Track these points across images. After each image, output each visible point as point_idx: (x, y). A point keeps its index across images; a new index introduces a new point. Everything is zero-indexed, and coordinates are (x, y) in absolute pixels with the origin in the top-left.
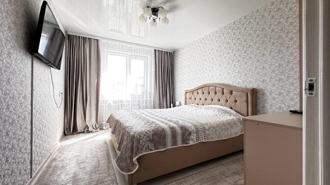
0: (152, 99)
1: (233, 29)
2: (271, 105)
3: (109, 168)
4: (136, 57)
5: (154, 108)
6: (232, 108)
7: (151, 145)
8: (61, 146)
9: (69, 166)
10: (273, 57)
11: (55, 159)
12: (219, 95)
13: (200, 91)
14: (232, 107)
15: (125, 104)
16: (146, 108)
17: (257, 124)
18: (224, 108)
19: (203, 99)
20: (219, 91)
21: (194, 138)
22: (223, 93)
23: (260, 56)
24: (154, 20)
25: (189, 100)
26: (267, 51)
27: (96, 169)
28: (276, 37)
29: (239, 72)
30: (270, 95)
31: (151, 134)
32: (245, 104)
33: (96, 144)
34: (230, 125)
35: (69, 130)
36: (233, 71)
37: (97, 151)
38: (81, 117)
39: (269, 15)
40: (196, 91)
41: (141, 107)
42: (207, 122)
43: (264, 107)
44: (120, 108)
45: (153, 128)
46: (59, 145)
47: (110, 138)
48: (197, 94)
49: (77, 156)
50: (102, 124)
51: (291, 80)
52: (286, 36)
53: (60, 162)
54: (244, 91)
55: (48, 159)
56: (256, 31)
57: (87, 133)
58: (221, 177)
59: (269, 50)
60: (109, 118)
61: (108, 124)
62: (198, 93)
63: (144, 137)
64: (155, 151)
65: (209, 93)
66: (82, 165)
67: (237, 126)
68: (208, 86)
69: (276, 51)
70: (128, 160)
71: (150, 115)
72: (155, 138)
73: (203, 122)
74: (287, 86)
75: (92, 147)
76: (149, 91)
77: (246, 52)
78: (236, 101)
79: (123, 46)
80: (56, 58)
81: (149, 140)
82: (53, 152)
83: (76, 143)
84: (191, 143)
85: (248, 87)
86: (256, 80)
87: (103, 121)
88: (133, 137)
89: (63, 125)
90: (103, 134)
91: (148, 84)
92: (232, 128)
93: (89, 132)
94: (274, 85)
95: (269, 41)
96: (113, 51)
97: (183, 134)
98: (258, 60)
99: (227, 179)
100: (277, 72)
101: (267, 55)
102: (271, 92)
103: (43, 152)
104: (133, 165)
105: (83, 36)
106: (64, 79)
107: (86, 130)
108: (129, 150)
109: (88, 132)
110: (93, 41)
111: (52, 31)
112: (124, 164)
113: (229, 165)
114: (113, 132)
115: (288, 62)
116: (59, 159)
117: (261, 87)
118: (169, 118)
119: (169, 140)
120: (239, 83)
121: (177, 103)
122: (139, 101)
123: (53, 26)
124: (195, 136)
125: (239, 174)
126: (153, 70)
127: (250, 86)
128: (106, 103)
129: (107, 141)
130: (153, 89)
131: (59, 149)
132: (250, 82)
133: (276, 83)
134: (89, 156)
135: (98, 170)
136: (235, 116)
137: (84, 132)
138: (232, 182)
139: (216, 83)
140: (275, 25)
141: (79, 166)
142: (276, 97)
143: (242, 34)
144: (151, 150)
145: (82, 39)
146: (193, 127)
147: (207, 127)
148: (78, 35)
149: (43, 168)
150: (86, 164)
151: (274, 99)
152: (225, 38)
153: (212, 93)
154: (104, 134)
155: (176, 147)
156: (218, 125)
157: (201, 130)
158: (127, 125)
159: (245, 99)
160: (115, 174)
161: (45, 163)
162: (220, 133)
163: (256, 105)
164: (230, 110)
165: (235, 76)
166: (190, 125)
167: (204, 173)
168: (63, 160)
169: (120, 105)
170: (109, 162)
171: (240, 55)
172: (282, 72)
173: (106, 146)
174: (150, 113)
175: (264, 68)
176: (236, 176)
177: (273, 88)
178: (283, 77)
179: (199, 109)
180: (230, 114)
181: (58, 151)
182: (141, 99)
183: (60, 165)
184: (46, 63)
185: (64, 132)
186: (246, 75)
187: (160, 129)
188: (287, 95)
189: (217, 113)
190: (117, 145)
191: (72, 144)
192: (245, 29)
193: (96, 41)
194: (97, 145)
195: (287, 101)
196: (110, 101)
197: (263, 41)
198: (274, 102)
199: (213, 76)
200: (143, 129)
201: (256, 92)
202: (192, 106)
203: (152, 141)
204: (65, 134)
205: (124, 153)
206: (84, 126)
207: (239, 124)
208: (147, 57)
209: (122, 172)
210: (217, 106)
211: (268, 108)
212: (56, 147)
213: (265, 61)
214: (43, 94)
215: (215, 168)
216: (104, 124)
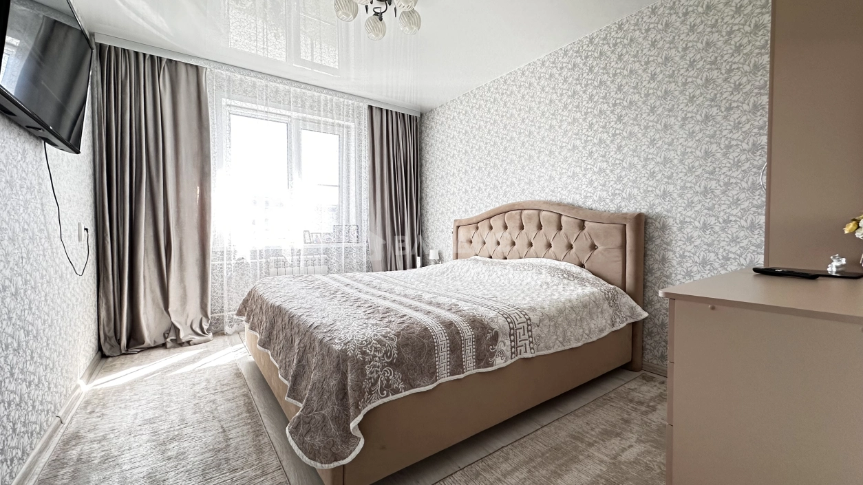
0: (364, 245)
1: (587, 57)
2: (683, 256)
3: (259, 450)
4: (317, 126)
5: (370, 268)
6: (582, 266)
7: (395, 378)
8: (95, 393)
9: (127, 456)
10: (692, 134)
11: (76, 437)
12: (549, 231)
13: (497, 222)
14: (584, 261)
15: (289, 259)
16: (349, 269)
17: (713, 308)
18: (563, 265)
19: (505, 244)
20: (549, 222)
21: (504, 348)
22: (560, 228)
23: (657, 131)
24: (379, 16)
25: (466, 245)
26: (676, 117)
27: (222, 456)
28: (699, 81)
29: (601, 170)
30: (680, 230)
31: (394, 344)
32: (617, 254)
33: (208, 381)
34: (587, 308)
35: (114, 341)
36: (586, 169)
37: (214, 401)
38: (154, 300)
39: (683, 23)
40: (486, 223)
41: (335, 268)
42: (532, 304)
43: (664, 260)
44: (272, 270)
45: (394, 328)
46: (85, 388)
47: (251, 359)
48: (487, 229)
49: (151, 421)
50: (219, 321)
51: (735, 192)
52: (725, 80)
53: (96, 446)
54: (617, 221)
55: (51, 437)
56: (647, 63)
57: (174, 347)
58: (576, 448)
59: (681, 115)
60: (245, 302)
61: (244, 318)
62: (491, 228)
63: (374, 356)
64: (408, 393)
65: (522, 228)
66: (173, 449)
67: (602, 312)
68: (519, 208)
69: (699, 117)
70: (332, 426)
71: (369, 289)
72: (407, 356)
73: (524, 303)
74: (723, 207)
75: (197, 388)
76: (353, 221)
77: (620, 118)
78: (593, 247)
79: (277, 92)
80: (61, 110)
81: (390, 364)
82: (67, 413)
83: (142, 379)
84: (499, 363)
85: (625, 211)
86: (646, 191)
87: (222, 311)
88: (342, 358)
89: (94, 327)
90: (225, 347)
91: (352, 205)
92: (592, 318)
93: (181, 345)
94: (690, 205)
95: (681, 92)
96: (249, 105)
97: (478, 340)
98: (653, 142)
99: (592, 450)
100: (700, 171)
101: (676, 127)
102: (683, 222)
103: (33, 419)
104: (347, 437)
105: (149, 53)
106: (91, 187)
107: (172, 339)
108: (334, 398)
109: (179, 344)
110: (182, 71)
111: (38, 27)
112: (318, 440)
113: (589, 412)
114: (265, 344)
115: (728, 147)
116: (91, 436)
117: (658, 209)
118: (427, 297)
119: (443, 358)
120: (601, 199)
121: (432, 256)
122: (326, 251)
123: (42, 14)
124: (508, 343)
125: (618, 435)
126: (366, 163)
127: (631, 208)
128: (229, 259)
129: (243, 370)
130: (365, 216)
131: (88, 403)
132: (631, 197)
133: (696, 199)
134: (190, 417)
135: (227, 460)
136: (593, 285)
137: (164, 346)
138: (606, 458)
139: (539, 202)
140: (698, 51)
141: (163, 452)
142: (695, 234)
143: (612, 71)
144: (397, 391)
145: (148, 63)
146: (501, 320)
147: (534, 318)
148: (132, 48)
149: (38, 469)
150: (186, 444)
151: (690, 239)
152: (565, 80)
153: (530, 228)
154: (230, 349)
155: (461, 376)
156: (560, 311)
157: (521, 326)
158: (313, 320)
159: (617, 240)
160: (281, 467)
161: (41, 452)
162: (565, 332)
163: (645, 255)
164: (578, 269)
165: (591, 182)
166: (492, 314)
167: (532, 439)
168: (104, 438)
169: (273, 262)
170: (258, 432)
171: (604, 127)
172: (712, 173)
173: (239, 382)
174: (368, 284)
175: (666, 160)
176: (613, 441)
177: (689, 214)
178: (713, 184)
179: (498, 269)
180: (582, 281)
181: (85, 407)
182: (334, 245)
183: (98, 455)
184: (28, 129)
185: (100, 348)
186: (619, 179)
187: (417, 330)
188: (723, 229)
189: (549, 280)
190: (282, 381)
191: (132, 385)
192: (620, 57)
193: (192, 73)
194: (213, 382)
195: (723, 244)
196: (244, 252)
197: (666, 92)
198: (689, 248)
199: (531, 181)
200: (369, 333)
201: (646, 223)
202: (477, 261)
203: (396, 365)
204: (102, 355)
205: (315, 405)
206: (164, 326)
207: (606, 306)
208: (348, 127)
209: (312, 463)
210: (544, 260)
211: (674, 263)
212: (78, 398)
213: (670, 144)
214: (24, 230)
215: (556, 423)
216: (226, 320)
